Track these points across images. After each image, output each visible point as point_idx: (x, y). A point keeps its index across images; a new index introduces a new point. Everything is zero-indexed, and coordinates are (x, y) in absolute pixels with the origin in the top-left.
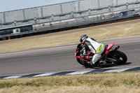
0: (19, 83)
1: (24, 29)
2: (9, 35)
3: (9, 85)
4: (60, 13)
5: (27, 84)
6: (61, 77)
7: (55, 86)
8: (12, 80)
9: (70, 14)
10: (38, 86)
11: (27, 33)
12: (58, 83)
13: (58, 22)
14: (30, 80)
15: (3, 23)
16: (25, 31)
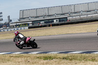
0: (58, 57)
1: (61, 19)
2: (51, 24)
3: (50, 58)
4: (87, 10)
5: (63, 58)
6: (87, 55)
7: (83, 61)
8: (53, 55)
9: (94, 10)
10: (71, 60)
11: (63, 22)
12: (85, 59)
13: (86, 16)
14: (65, 55)
15: (47, 15)
16: (62, 21)
